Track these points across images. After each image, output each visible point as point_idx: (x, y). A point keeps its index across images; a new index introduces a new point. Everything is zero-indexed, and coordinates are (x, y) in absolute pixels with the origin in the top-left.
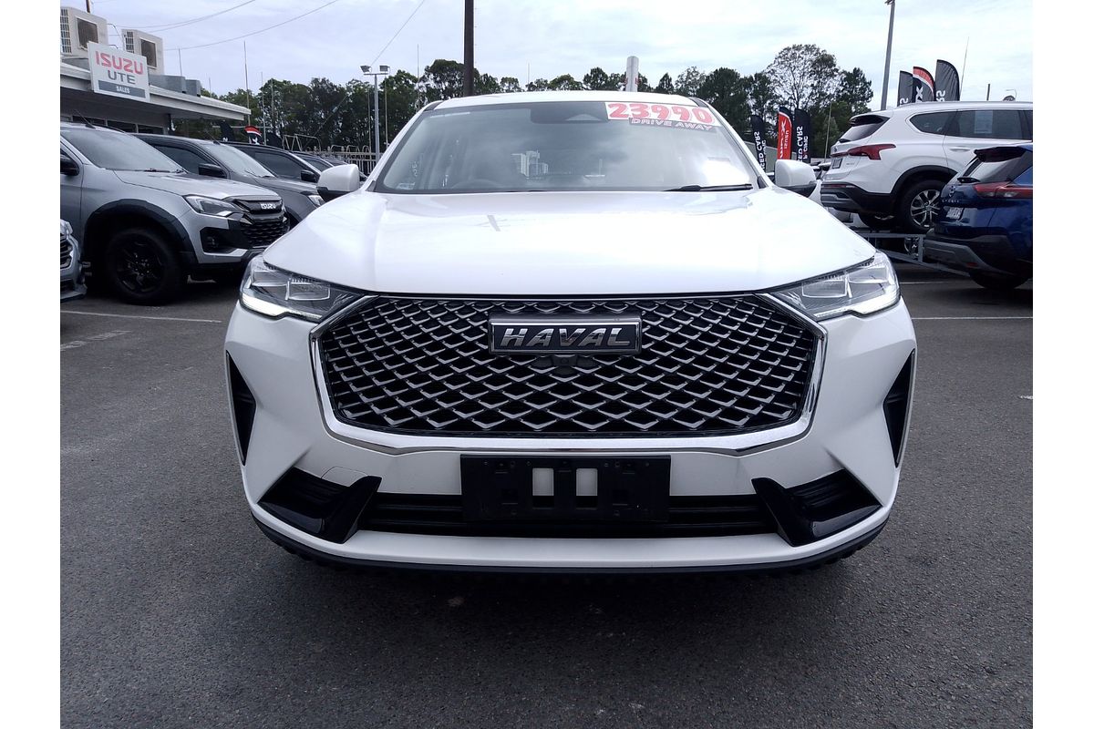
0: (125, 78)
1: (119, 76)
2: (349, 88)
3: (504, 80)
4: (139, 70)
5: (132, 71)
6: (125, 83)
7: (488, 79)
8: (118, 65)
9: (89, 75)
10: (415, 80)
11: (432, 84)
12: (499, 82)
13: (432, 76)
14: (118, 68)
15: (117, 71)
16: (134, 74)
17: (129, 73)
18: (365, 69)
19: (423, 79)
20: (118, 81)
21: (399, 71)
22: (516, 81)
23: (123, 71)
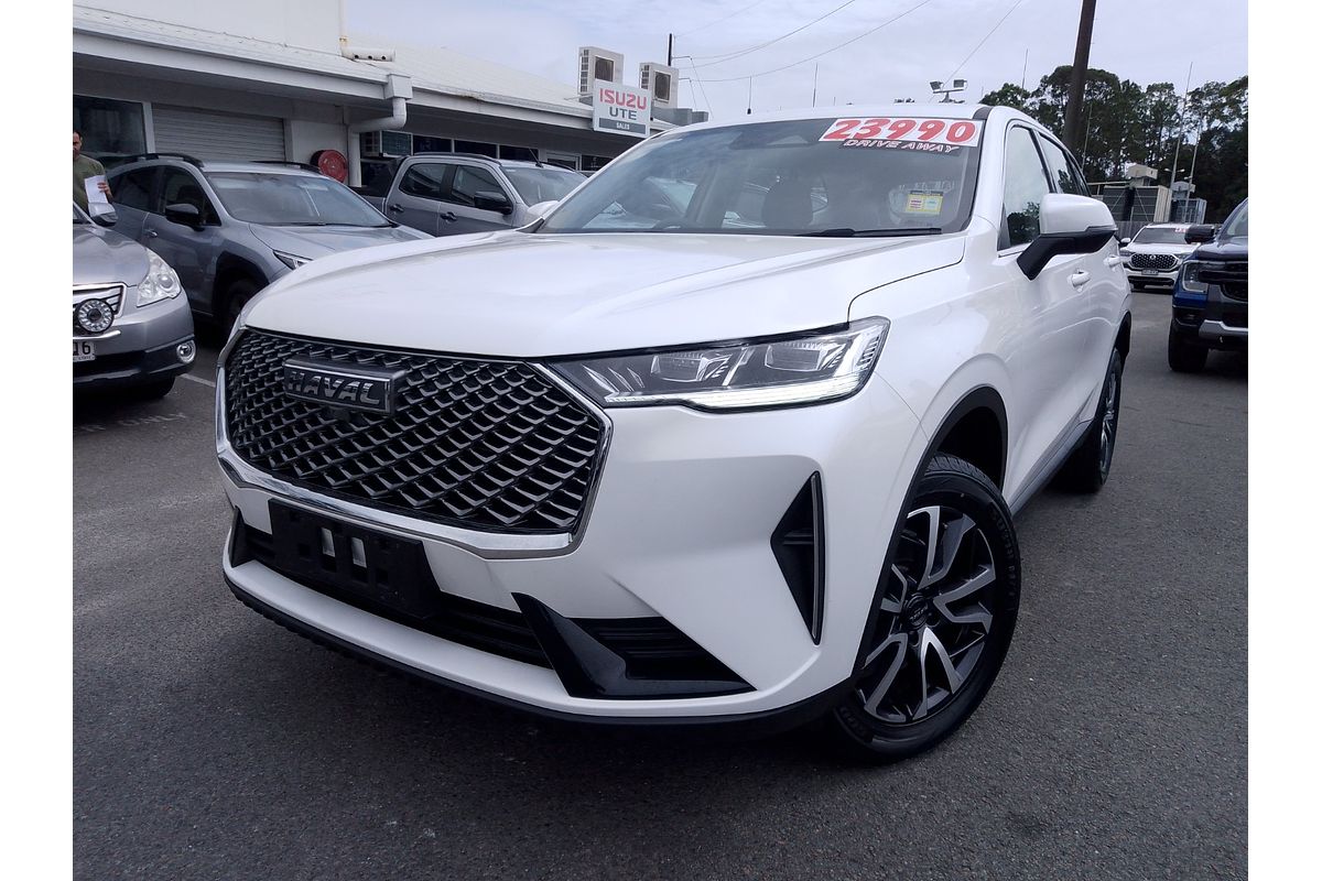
0: (626, 113)
1: (620, 112)
3: (1151, 89)
4: (641, 105)
5: (634, 106)
6: (626, 119)
7: (1129, 88)
8: (621, 100)
9: (591, 113)
10: (1026, 95)
11: (1049, 99)
12: (1144, 90)
13: (1050, 88)
14: (621, 104)
15: (619, 107)
16: (636, 109)
17: (631, 109)
18: (935, 85)
19: (1037, 93)
20: (619, 118)
21: (1006, 85)
22: (1170, 87)
23: (625, 107)
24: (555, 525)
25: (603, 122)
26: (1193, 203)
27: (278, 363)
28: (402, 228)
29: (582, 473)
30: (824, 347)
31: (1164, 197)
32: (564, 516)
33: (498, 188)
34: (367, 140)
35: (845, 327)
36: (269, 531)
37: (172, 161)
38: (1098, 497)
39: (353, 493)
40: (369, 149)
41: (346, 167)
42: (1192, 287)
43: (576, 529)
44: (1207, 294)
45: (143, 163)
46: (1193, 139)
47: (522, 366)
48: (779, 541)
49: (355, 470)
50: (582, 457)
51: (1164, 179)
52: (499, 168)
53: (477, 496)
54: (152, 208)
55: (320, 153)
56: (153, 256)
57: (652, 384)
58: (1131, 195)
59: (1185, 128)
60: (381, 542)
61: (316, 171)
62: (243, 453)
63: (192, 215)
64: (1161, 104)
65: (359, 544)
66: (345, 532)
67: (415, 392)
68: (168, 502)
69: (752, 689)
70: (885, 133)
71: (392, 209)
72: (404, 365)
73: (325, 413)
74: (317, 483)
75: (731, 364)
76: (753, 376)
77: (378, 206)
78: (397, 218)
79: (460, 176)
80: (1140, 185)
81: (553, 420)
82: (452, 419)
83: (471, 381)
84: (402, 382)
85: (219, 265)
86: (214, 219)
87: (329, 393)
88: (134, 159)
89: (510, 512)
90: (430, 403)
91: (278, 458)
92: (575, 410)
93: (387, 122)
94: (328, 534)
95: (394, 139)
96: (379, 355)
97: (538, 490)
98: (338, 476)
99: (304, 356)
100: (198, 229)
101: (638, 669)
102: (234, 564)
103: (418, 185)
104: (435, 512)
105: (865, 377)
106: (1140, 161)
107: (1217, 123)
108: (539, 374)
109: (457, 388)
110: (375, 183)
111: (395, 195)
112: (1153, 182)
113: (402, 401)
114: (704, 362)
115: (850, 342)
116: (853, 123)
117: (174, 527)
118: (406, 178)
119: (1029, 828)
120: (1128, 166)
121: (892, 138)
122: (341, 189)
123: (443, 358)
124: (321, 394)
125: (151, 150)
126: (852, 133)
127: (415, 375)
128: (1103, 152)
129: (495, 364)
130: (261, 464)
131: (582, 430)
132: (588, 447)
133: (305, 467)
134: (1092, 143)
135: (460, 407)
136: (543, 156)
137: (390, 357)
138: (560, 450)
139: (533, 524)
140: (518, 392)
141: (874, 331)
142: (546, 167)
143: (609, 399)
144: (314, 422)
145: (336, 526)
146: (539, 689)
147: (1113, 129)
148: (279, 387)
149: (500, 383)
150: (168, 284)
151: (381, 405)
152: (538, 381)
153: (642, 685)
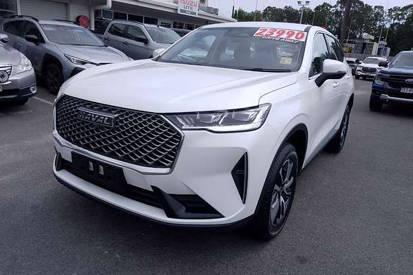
0: (190, 8)
1: (187, 7)
2: (300, 11)
3: (376, 7)
4: (195, 5)
6: (189, 10)
8: (188, 3)
9: (177, 7)
10: (331, 7)
11: (339, 9)
12: (373, 8)
13: (340, 5)
15: (187, 5)
16: (193, 6)
17: (191, 6)
18: (299, 2)
19: (335, 6)
20: (187, 9)
21: (324, 3)
23: (189, 5)
24: (165, 165)
25: (181, 11)
26: (386, 49)
27: (76, 108)
28: (109, 47)
29: (174, 149)
30: (251, 113)
31: (376, 46)
32: (168, 162)
33: (143, 33)
34: (97, 13)
35: (257, 107)
36: (71, 161)
37: (27, 19)
38: (339, 154)
39: (99, 151)
40: (98, 16)
41: (89, 22)
42: (379, 82)
43: (172, 167)
44: (383, 85)
45: (17, 19)
46: (388, 26)
47: (157, 115)
48: (234, 172)
49: (101, 144)
50: (174, 145)
51: (376, 40)
52: (144, 27)
53: (140, 155)
54: (21, 36)
55: (79, 17)
56: (22, 55)
57: (197, 123)
58: (365, 44)
59: (385, 22)
60: (108, 167)
61: (79, 25)
62: (62, 135)
63: (35, 39)
64: (378, 13)
65: (101, 168)
66: (97, 163)
67: (121, 121)
68: (28, 143)
69: (224, 217)
70: (275, 34)
71: (105, 39)
72: (118, 112)
73: (91, 125)
74: (87, 147)
75: (222, 117)
76: (228, 122)
77: (100, 38)
78: (107, 43)
79: (130, 29)
80: (368, 42)
81: (166, 133)
82: (134, 131)
83: (140, 119)
84: (117, 118)
85: (44, 58)
86: (43, 41)
87: (94, 119)
88: (14, 17)
89: (151, 160)
90: (126, 125)
91: (74, 138)
92: (173, 130)
93: (104, 7)
94: (91, 164)
95: (106, 13)
96: (110, 109)
97: (160, 154)
98: (95, 145)
99: (85, 106)
100: (37, 44)
101: (188, 210)
102: (58, 170)
103: (115, 31)
104: (126, 159)
105: (263, 122)
106: (369, 33)
107: (396, 21)
108: (162, 118)
109: (135, 121)
110: (100, 29)
111: (107, 34)
112: (373, 41)
113: (117, 124)
114: (213, 116)
115: (259, 112)
116: (265, 30)
117: (31, 152)
118: (111, 28)
119: (302, 260)
120: (365, 34)
121: (277, 36)
122: (87, 31)
123: (131, 111)
124: (91, 120)
125: (19, 14)
126: (265, 33)
127: (122, 116)
128: (356, 28)
129: (148, 114)
130: (68, 139)
131: (174, 136)
132: (176, 142)
133: (83, 141)
134: (352, 25)
135: (136, 127)
136: (159, 23)
137: (114, 110)
138: (167, 142)
139: (157, 165)
140: (155, 124)
141: (266, 108)
142: (160, 27)
143: (183, 127)
144: (88, 128)
145: (94, 161)
146: (158, 215)
147: (360, 21)
148: (76, 116)
149: (149, 120)
150: (27, 65)
151: (111, 125)
152: (161, 121)
153: (190, 214)
